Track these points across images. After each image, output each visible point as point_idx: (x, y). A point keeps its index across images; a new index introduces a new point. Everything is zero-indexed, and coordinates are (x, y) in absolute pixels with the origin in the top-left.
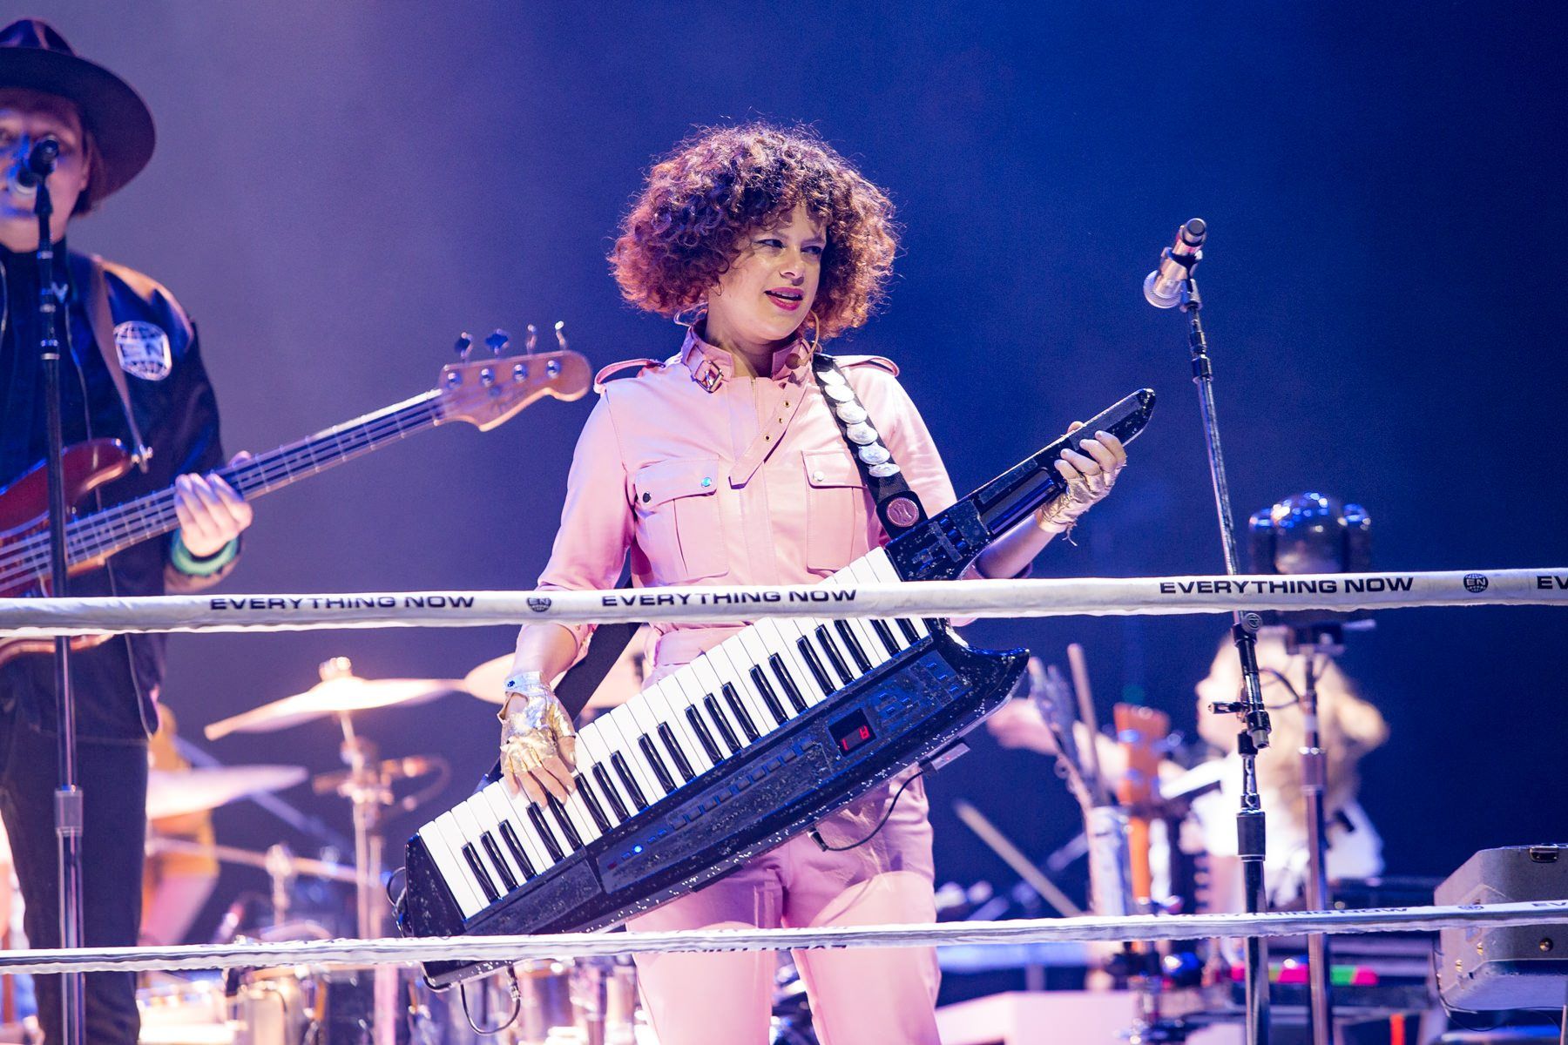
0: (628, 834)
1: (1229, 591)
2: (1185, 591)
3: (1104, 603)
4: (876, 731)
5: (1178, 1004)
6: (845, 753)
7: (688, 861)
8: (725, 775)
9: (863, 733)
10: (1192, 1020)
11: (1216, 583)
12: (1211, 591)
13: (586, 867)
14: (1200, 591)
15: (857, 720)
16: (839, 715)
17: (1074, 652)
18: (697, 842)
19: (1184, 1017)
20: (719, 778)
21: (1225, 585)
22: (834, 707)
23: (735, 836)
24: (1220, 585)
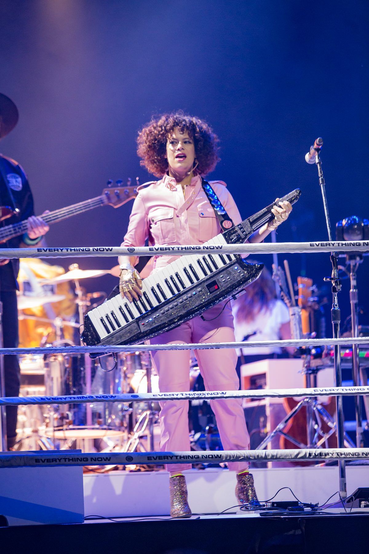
0: (148, 315)
1: (330, 246)
2: (317, 246)
3: (294, 249)
4: (220, 286)
5: (315, 363)
6: (211, 293)
7: (165, 323)
8: (176, 299)
9: (215, 287)
10: (319, 368)
11: (326, 243)
12: (324, 246)
13: (135, 324)
14: (321, 246)
15: (214, 283)
16: (209, 282)
17: (286, 262)
18: (168, 318)
19: (317, 367)
20: (174, 300)
21: (328, 244)
22: (207, 280)
23: (179, 316)
24: (327, 244)
